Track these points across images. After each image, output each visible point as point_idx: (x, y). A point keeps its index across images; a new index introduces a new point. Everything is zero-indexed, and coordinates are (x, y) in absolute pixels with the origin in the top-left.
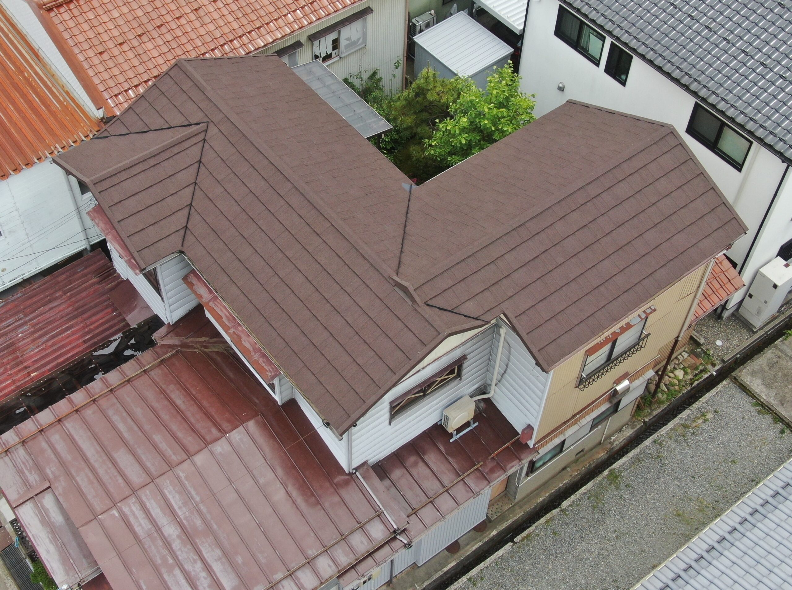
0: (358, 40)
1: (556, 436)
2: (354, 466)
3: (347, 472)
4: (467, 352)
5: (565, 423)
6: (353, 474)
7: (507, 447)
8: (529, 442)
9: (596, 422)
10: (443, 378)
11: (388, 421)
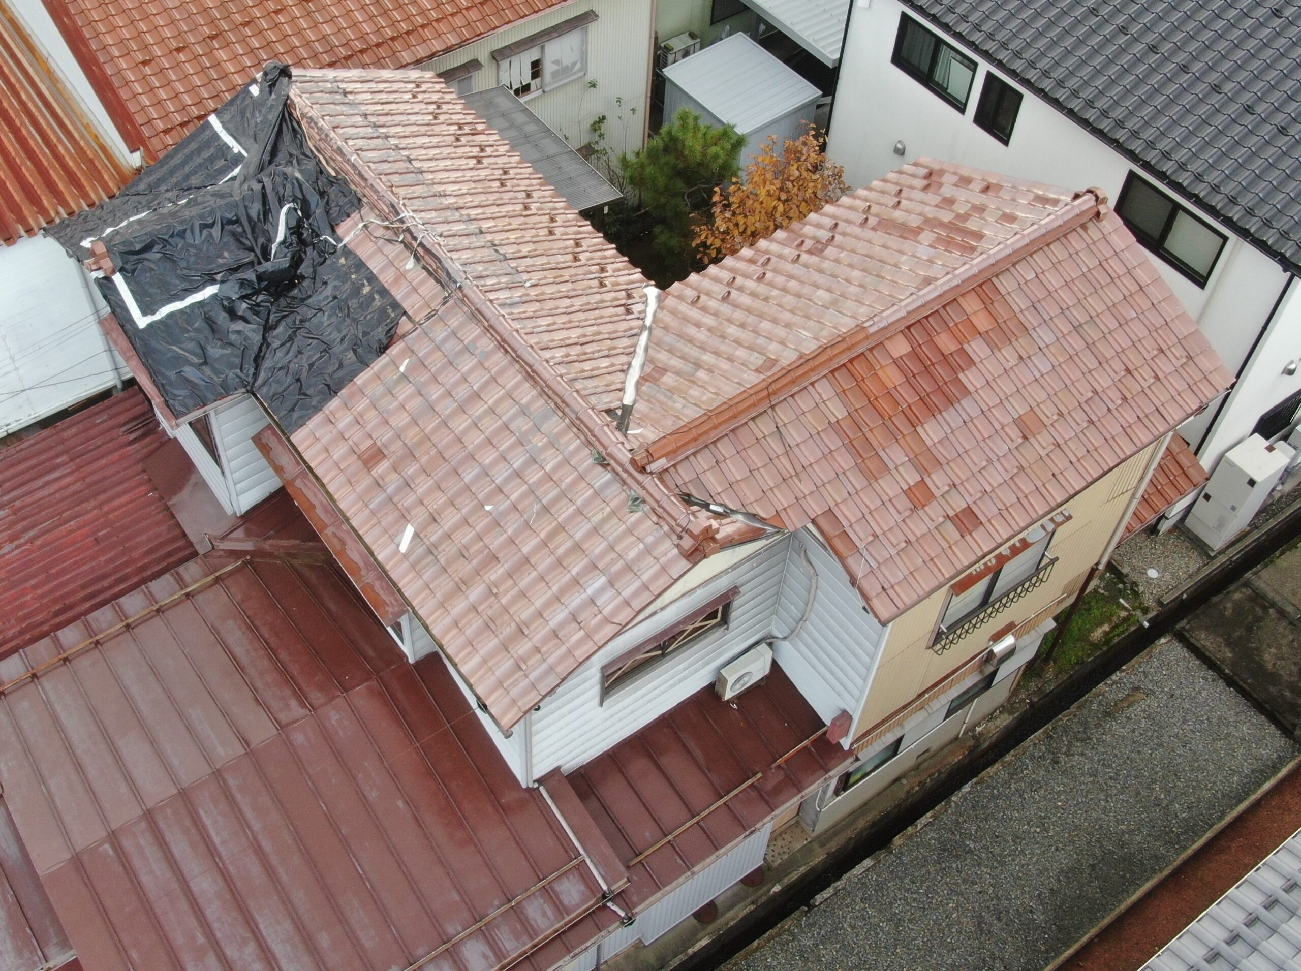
0: (574, 64)
1: (888, 730)
2: (536, 777)
3: (524, 786)
4: (739, 582)
5: (904, 707)
6: (534, 789)
7: (805, 748)
8: (842, 741)
9: (954, 704)
10: (697, 625)
11: (597, 699)
